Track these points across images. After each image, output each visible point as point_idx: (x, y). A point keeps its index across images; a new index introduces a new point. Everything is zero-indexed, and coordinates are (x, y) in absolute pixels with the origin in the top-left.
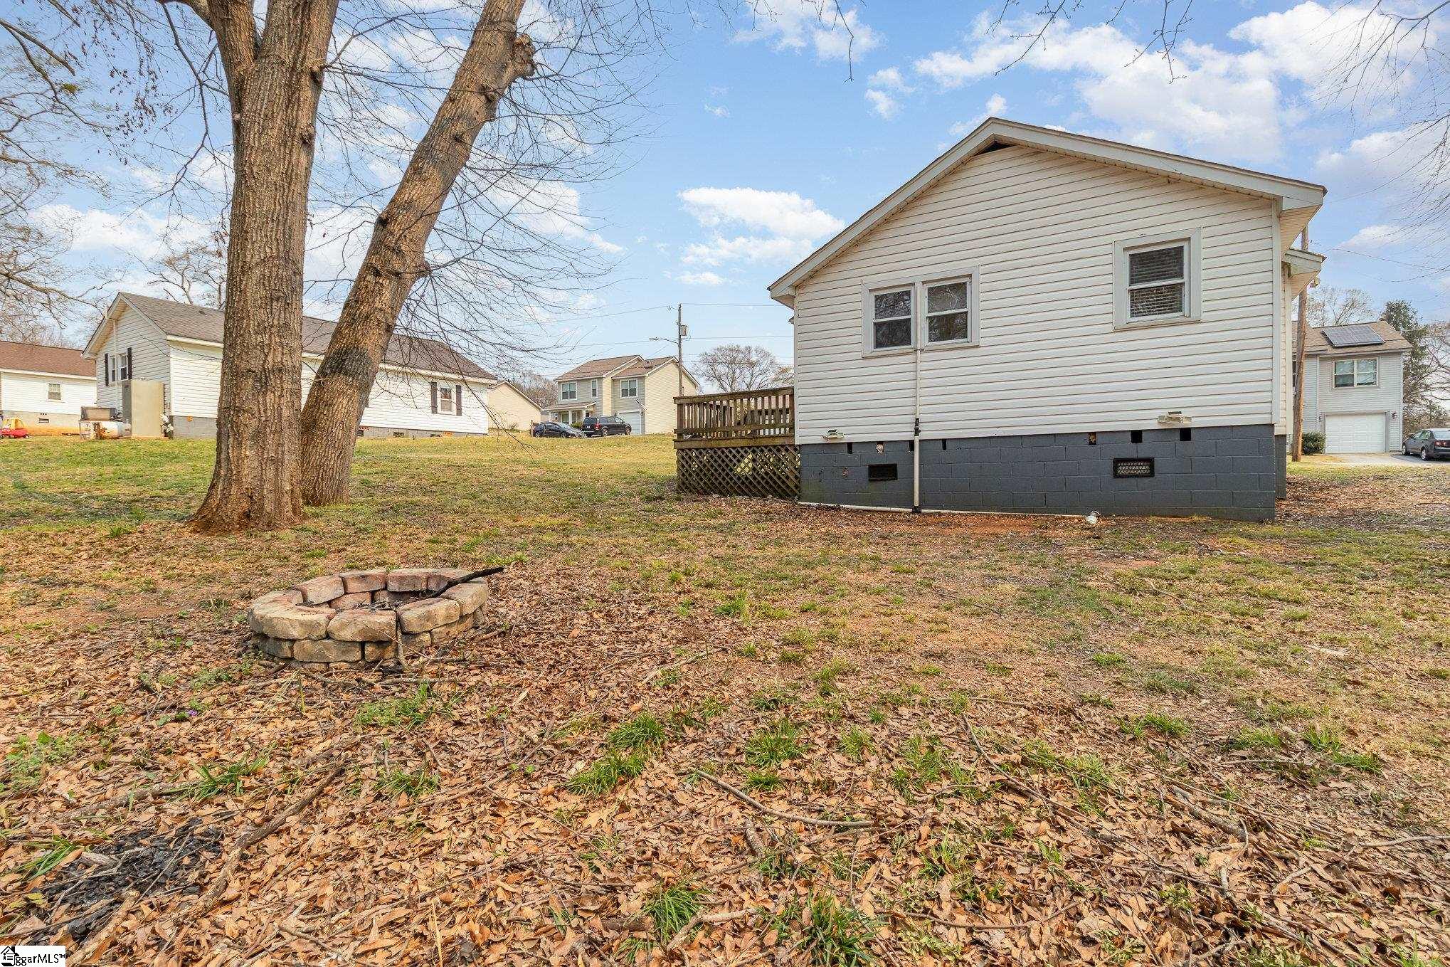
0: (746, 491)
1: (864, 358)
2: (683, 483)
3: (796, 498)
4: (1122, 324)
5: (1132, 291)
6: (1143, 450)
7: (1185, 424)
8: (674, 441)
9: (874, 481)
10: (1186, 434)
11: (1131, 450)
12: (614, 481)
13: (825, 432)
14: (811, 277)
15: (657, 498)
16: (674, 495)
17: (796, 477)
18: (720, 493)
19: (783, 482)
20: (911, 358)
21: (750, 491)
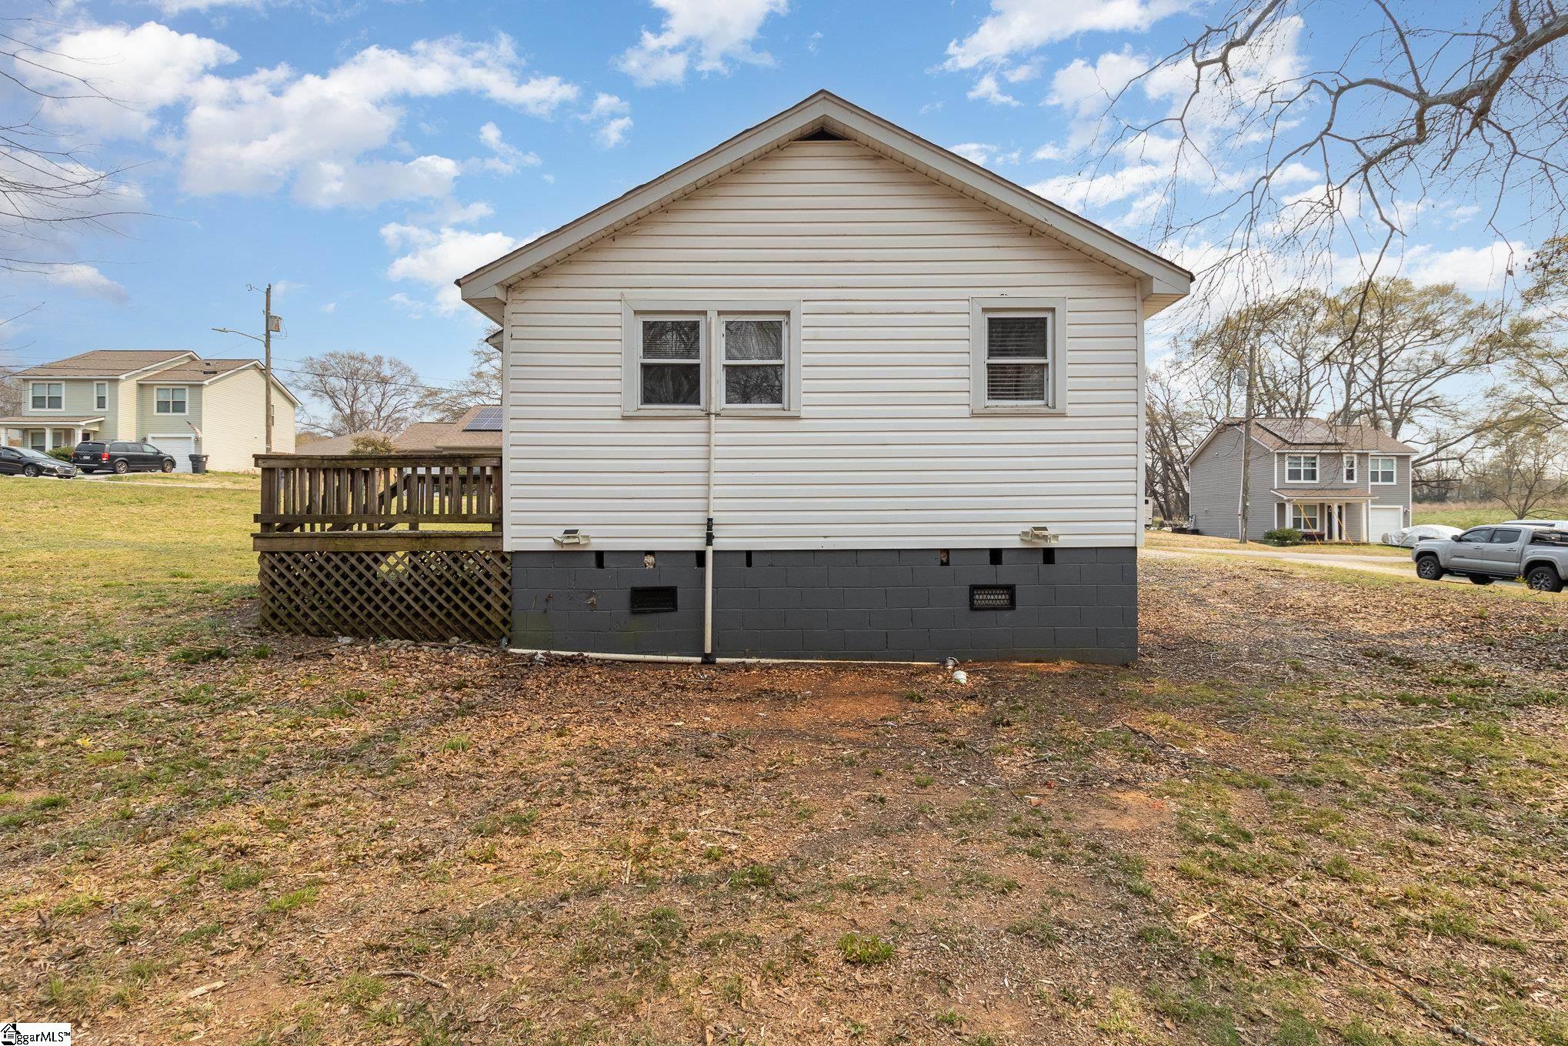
0: (408, 629)
1: (625, 418)
2: (274, 616)
3: (504, 641)
4: (979, 409)
5: (989, 366)
6: (1004, 574)
7: (1053, 544)
8: (255, 536)
9: (639, 613)
10: (1049, 555)
11: (988, 575)
12: (110, 602)
13: (558, 533)
14: (535, 275)
15: (211, 656)
16: (250, 644)
17: (504, 606)
18: (353, 633)
19: (480, 615)
20: (701, 424)
21: (415, 628)
